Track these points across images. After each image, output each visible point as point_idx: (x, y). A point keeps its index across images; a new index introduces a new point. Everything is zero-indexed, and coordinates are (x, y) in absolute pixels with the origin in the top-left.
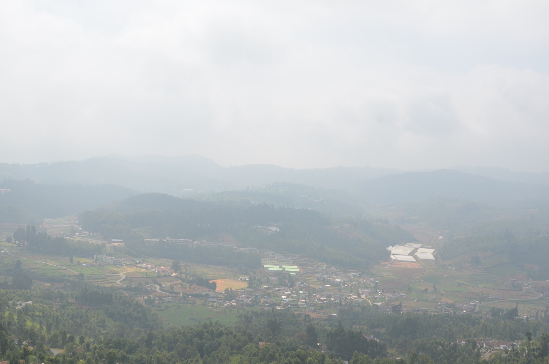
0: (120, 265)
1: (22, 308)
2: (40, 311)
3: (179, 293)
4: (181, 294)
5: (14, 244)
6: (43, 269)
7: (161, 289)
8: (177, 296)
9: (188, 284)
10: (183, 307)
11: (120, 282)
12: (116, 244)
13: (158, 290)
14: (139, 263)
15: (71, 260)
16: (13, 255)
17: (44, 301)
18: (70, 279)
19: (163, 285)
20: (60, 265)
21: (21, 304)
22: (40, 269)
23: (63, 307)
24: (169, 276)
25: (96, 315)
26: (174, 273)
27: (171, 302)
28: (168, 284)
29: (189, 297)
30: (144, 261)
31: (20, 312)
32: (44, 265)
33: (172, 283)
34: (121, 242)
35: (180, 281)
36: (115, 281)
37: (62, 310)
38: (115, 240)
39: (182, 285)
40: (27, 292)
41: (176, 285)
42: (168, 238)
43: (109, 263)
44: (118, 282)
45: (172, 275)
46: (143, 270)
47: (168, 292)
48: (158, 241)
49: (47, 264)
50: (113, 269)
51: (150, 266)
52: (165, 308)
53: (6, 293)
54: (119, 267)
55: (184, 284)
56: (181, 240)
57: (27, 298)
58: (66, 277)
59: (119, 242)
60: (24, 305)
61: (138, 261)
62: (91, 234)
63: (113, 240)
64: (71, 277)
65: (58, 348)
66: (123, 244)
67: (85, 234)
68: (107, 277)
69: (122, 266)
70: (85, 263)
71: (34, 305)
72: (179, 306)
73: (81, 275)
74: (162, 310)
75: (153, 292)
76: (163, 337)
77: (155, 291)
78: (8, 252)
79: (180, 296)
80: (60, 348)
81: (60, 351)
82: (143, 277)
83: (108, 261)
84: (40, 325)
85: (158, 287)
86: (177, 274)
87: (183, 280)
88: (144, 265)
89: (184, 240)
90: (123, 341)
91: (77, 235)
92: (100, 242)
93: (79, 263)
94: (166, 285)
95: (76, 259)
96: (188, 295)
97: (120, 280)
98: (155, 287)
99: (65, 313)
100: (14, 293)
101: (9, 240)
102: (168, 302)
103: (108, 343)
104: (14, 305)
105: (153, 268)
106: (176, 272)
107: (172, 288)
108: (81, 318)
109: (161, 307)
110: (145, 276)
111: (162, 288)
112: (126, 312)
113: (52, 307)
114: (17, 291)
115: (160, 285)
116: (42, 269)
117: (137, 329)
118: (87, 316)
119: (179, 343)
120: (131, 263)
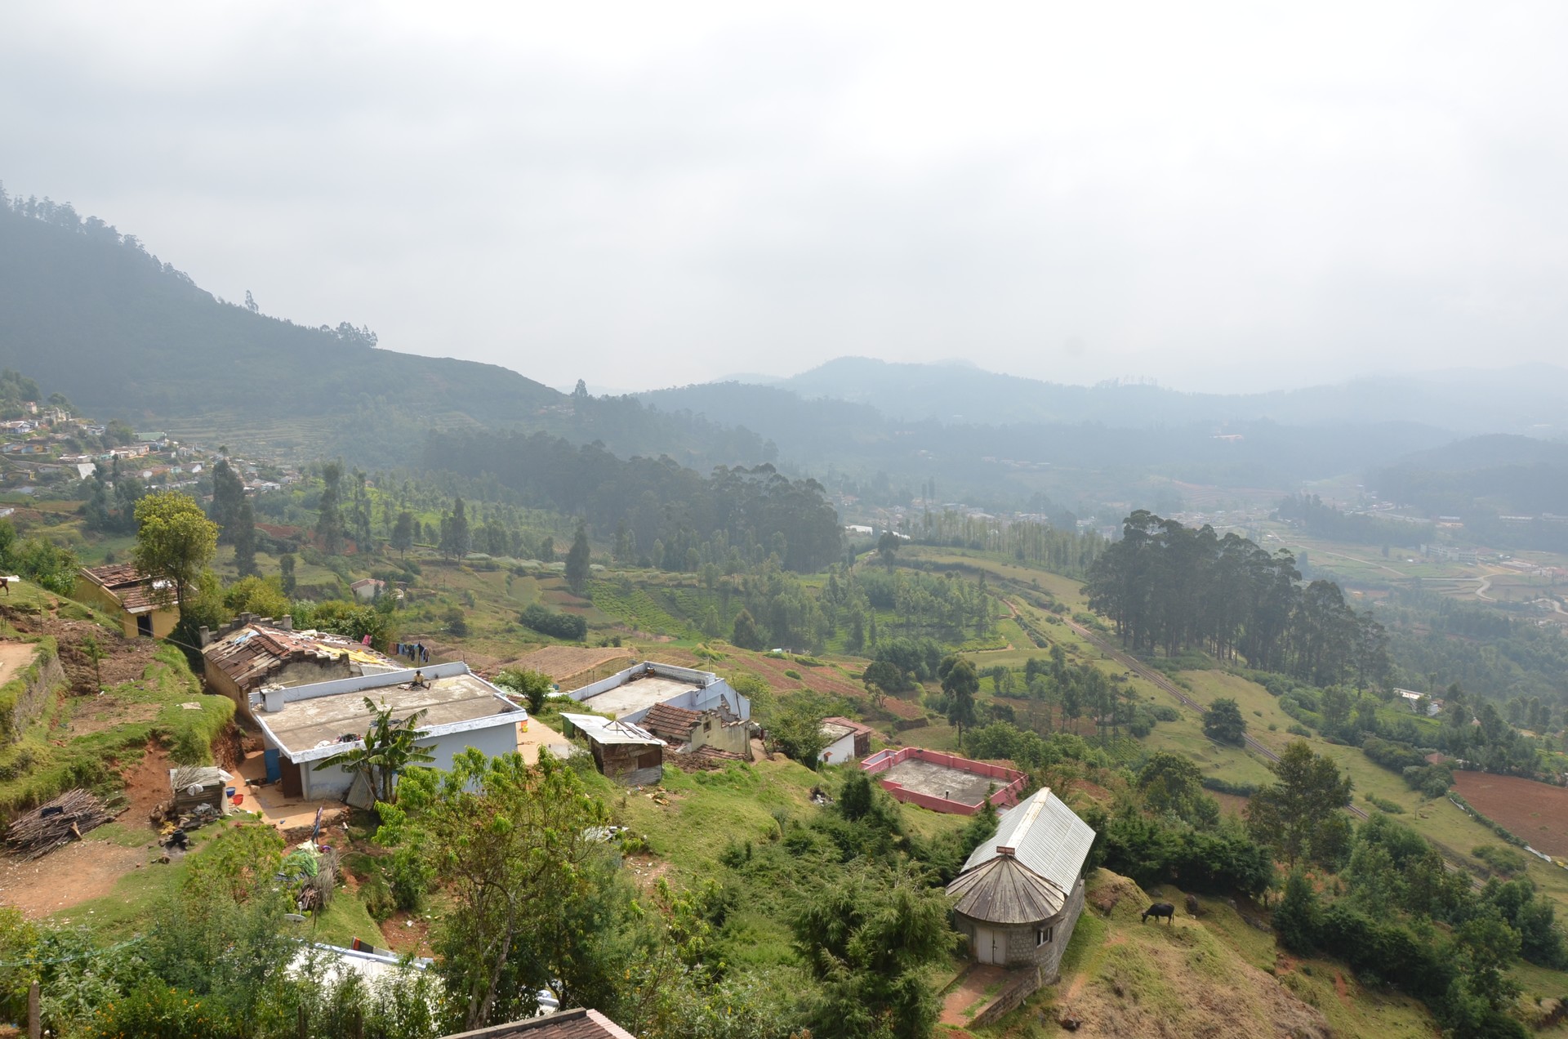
0: (1471, 562)
5: (1284, 523)
7: (1562, 608)
11: (1483, 592)
12: (1449, 525)
13: (1558, 610)
14: (1504, 559)
15: (1386, 553)
18: (1394, 584)
20: (1370, 561)
22: (1339, 566)
30: (1512, 556)
32: (1342, 560)
34: (1456, 521)
36: (1473, 590)
38: (1445, 518)
42: (1549, 515)
43: (1451, 558)
44: (1479, 592)
46: (1519, 572)
48: (1529, 520)
49: (1347, 559)
50: (1463, 569)
51: (1529, 565)
54: (1473, 566)
58: (1387, 582)
59: (1452, 521)
61: (1501, 556)
62: (1399, 507)
63: (1441, 517)
64: (1393, 581)
66: (1462, 524)
67: (1388, 507)
68: (1457, 584)
69: (1477, 563)
70: (1410, 557)
75: (1549, 612)
77: (1553, 611)
78: (1279, 538)
82: (1523, 585)
83: (1449, 554)
85: (1557, 605)
88: (1516, 563)
91: (1375, 508)
92: (1422, 521)
93: (1400, 557)
95: (1394, 551)
97: (1483, 589)
98: (1552, 605)
101: (1272, 517)
105: (1534, 569)
110: (1525, 583)
115: (1559, 600)
116: (1343, 566)
120: (1490, 558)
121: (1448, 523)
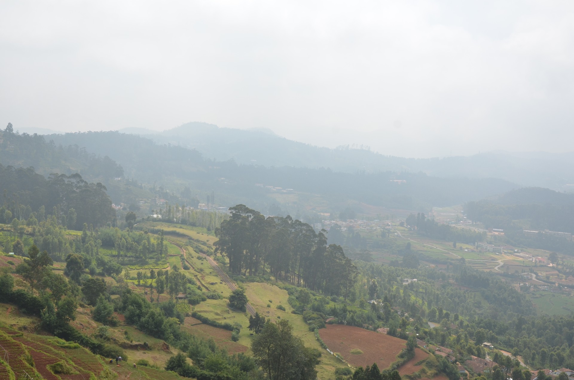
0: (498, 253)
1: (408, 284)
2: (423, 288)
3: (554, 283)
4: (557, 285)
5: (406, 228)
6: (430, 252)
7: (536, 278)
8: (553, 286)
9: (564, 275)
10: (557, 296)
11: (498, 268)
13: (534, 279)
14: (517, 252)
15: (455, 246)
16: (405, 238)
17: (428, 280)
18: (453, 262)
19: (540, 274)
20: (445, 249)
21: (407, 281)
22: (427, 251)
23: (444, 287)
24: (545, 266)
25: (473, 296)
26: (551, 264)
27: (546, 291)
28: (544, 274)
29: (564, 288)
30: (522, 251)
31: (406, 288)
32: (430, 248)
33: (548, 273)
34: (501, 232)
35: (557, 272)
36: (494, 267)
37: (442, 289)
38: (496, 230)
39: (558, 275)
40: (413, 271)
41: (552, 275)
42: (547, 231)
43: (489, 250)
44: (496, 268)
45: (549, 266)
46: (521, 259)
47: (544, 281)
48: (536, 233)
49: (433, 248)
50: (492, 256)
51: (528, 255)
52: (540, 296)
53: (396, 270)
54: (498, 255)
55: (560, 274)
56: (559, 232)
57: (413, 276)
58: (449, 260)
59: (499, 232)
60: (410, 281)
61: (516, 250)
62: (474, 223)
63: (494, 229)
64: (453, 260)
65: (435, 322)
66: (503, 233)
67: (469, 223)
68: (486, 263)
69: (501, 253)
70: (467, 248)
71: (418, 283)
72: (554, 296)
73: (463, 259)
74: (537, 298)
75: (529, 280)
76: (533, 323)
77: (531, 279)
78: (400, 235)
79: (555, 286)
80: (436, 323)
81: (437, 325)
82: (521, 266)
83: (488, 248)
84: (423, 300)
85: (534, 276)
86: (554, 265)
87: (559, 271)
88: (521, 254)
89: (562, 233)
90: (494, 323)
91: (462, 223)
92: (481, 230)
93: (461, 248)
94: (543, 274)
95: (458, 245)
96: (564, 286)
97: (498, 266)
98: (531, 276)
99: (445, 292)
100: (402, 270)
101: (402, 224)
102: (543, 290)
103: (480, 323)
104: (402, 281)
105: (530, 258)
106: (553, 263)
107: (548, 277)
108: (459, 298)
109: (536, 295)
110: (522, 265)
111: (538, 277)
112: (501, 296)
113: (434, 286)
114: (405, 269)
115: (535, 273)
116: (428, 251)
117: (510, 313)
118: (465, 296)
119: (548, 330)
120: (510, 251)
121: (497, 232)
